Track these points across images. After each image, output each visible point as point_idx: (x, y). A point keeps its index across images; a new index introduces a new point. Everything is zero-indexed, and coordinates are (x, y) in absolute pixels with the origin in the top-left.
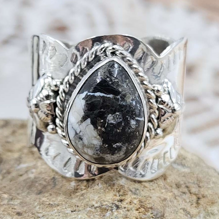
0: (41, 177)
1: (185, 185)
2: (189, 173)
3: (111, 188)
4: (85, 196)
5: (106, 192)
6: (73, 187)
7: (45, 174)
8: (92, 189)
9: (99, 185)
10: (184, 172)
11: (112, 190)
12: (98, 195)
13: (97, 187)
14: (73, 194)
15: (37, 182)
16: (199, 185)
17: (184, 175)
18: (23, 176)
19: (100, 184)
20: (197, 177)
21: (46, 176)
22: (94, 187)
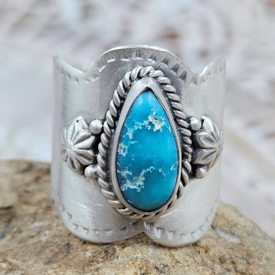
0: (53, 242)
1: (230, 260)
2: (238, 245)
3: (133, 263)
4: (100, 271)
5: (126, 268)
6: (88, 259)
7: (59, 238)
8: (110, 262)
9: (119, 259)
10: (232, 243)
11: (134, 266)
12: (115, 271)
13: (116, 260)
14: (87, 267)
15: (49, 248)
16: (248, 260)
17: (232, 247)
18: (34, 239)
19: (120, 257)
20: (248, 250)
21: (60, 240)
22: (113, 261)
